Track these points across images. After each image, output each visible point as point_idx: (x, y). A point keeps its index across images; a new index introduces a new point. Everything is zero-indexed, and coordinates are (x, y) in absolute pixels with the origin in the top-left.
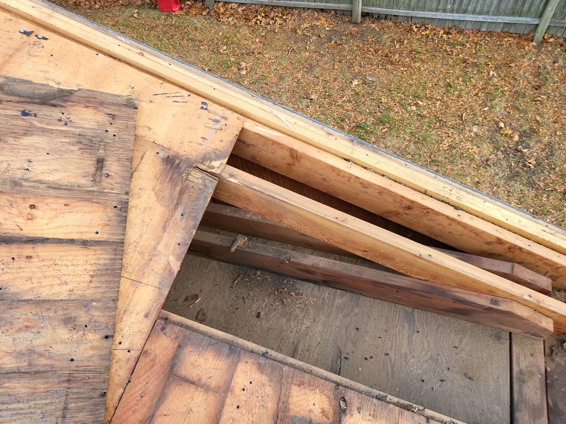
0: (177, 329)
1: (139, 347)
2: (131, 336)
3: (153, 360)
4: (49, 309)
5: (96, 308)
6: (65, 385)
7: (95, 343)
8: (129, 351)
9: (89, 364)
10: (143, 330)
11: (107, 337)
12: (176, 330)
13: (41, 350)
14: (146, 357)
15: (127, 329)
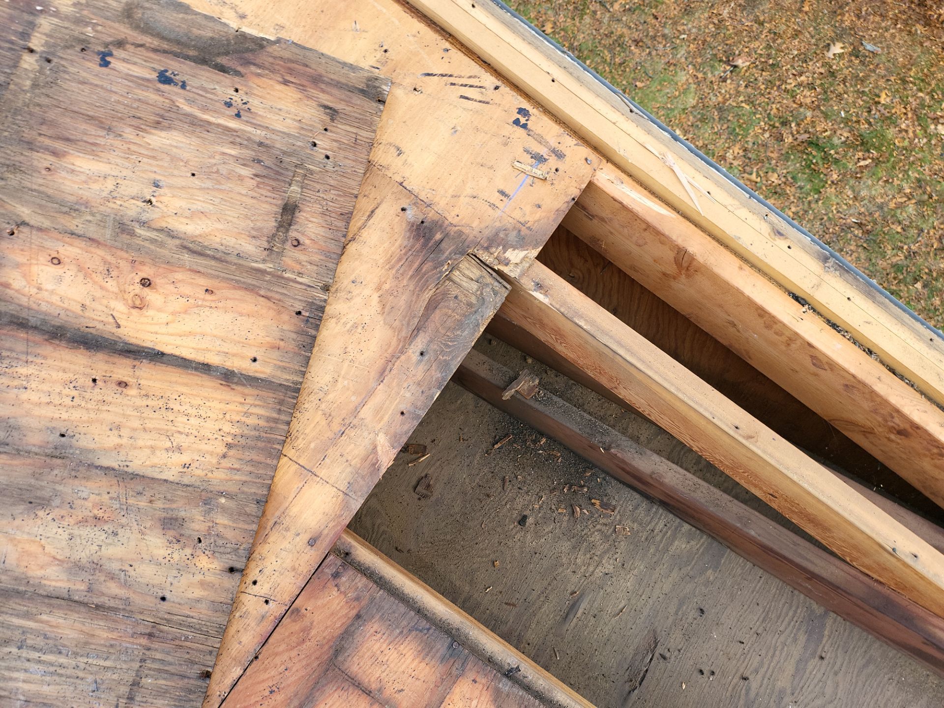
0: (361, 581)
1: (287, 598)
2: (277, 574)
3: (306, 630)
4: (139, 493)
5: (224, 509)
6: (144, 641)
7: (210, 578)
8: (267, 602)
9: (191, 614)
10: (301, 569)
11: (232, 570)
12: (360, 585)
13: (115, 566)
14: (294, 621)
15: (274, 559)
